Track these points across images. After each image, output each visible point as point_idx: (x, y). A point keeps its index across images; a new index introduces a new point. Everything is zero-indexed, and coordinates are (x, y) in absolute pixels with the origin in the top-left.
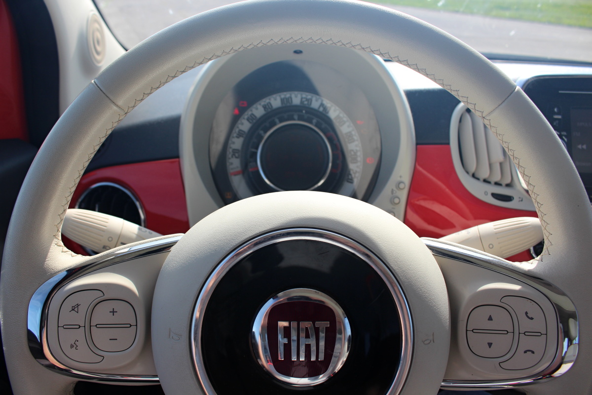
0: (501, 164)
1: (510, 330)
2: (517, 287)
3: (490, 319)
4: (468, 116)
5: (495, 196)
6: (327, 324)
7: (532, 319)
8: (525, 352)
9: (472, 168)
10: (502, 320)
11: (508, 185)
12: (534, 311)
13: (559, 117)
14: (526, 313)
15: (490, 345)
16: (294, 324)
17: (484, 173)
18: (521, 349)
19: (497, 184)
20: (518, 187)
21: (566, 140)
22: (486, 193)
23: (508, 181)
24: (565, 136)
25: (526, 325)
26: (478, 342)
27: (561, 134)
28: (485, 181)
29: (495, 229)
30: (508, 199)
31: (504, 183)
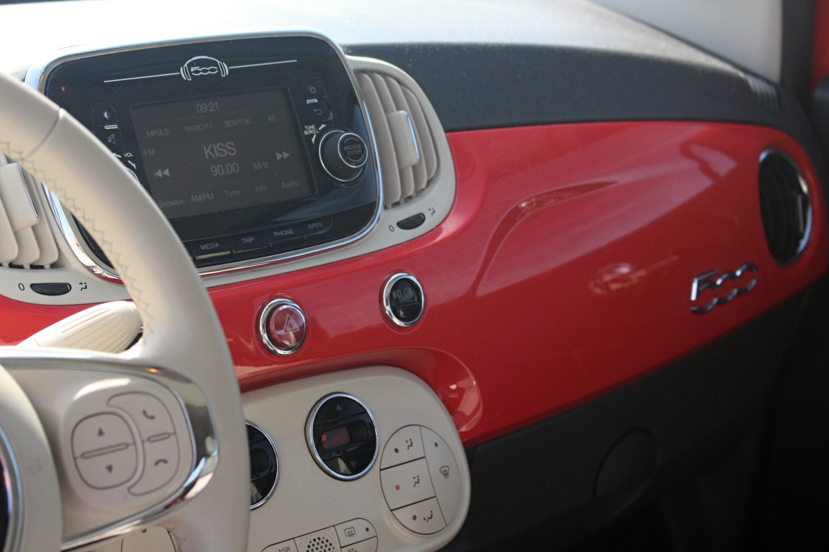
0: (34, 228)
1: (130, 441)
3: (101, 433)
5: (37, 288)
7: (152, 418)
8: (157, 463)
10: (116, 432)
11: (54, 266)
12: (153, 407)
13: (115, 127)
14: (144, 412)
15: (110, 468)
18: (151, 462)
19: (34, 267)
20: (74, 265)
21: (134, 165)
22: (21, 287)
23: (54, 258)
24: (131, 159)
25: (150, 428)
26: (94, 469)
27: (123, 156)
28: (12, 266)
29: (62, 332)
30: (62, 289)
31: (47, 263)
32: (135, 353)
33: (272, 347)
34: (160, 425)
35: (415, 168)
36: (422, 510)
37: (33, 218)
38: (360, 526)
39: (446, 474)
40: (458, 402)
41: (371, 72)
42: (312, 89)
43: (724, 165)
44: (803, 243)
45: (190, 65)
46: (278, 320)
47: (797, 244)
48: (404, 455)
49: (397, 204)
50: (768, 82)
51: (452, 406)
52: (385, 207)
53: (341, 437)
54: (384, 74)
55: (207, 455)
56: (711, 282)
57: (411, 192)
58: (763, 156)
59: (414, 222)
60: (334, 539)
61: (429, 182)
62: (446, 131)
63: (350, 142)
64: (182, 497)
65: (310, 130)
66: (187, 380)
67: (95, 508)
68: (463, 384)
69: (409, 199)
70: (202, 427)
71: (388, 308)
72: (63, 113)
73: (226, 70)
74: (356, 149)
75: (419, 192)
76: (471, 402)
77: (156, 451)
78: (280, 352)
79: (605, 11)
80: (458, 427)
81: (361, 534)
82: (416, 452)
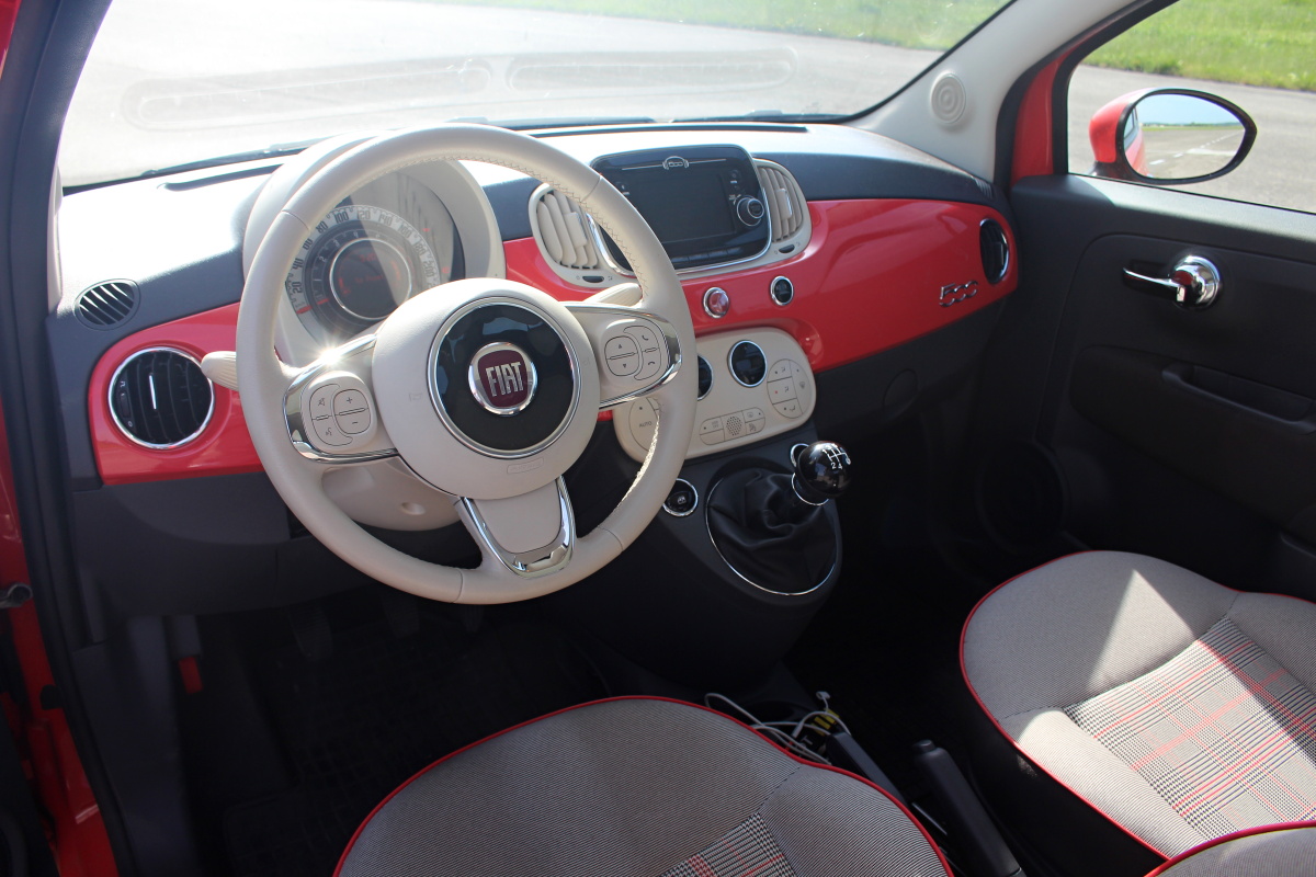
0: (585, 247)
1: (635, 351)
2: (633, 320)
3: (620, 347)
4: (543, 205)
5: (586, 279)
6: (519, 363)
7: (647, 340)
8: (649, 364)
9: (560, 256)
10: (628, 347)
11: (595, 268)
12: (647, 334)
13: (628, 193)
14: (643, 337)
15: (625, 365)
16: (497, 368)
17: (572, 260)
18: (646, 363)
19: (584, 268)
20: (606, 267)
22: (578, 278)
23: (595, 263)
25: (645, 345)
26: (617, 365)
28: (573, 267)
29: (602, 297)
30: (599, 280)
31: (591, 266)
32: (639, 306)
33: (710, 314)
34: (651, 344)
35: (789, 220)
36: (789, 405)
37: (584, 241)
38: (756, 412)
39: (803, 386)
40: (810, 348)
41: (766, 167)
42: (734, 176)
43: (960, 226)
44: (1003, 272)
45: (669, 161)
46: (714, 299)
47: (1000, 272)
48: (781, 375)
49: (779, 240)
50: (987, 182)
51: (806, 350)
52: (773, 241)
53: (745, 365)
54: (773, 169)
55: (675, 362)
56: (952, 289)
57: (787, 233)
58: (982, 222)
59: (789, 250)
60: (741, 418)
61: (797, 228)
62: (807, 200)
63: (754, 204)
64: (660, 384)
65: (732, 197)
66: (666, 321)
67: (617, 386)
68: (813, 337)
69: (785, 237)
70: (673, 350)
71: (774, 296)
72: (602, 177)
73: (687, 164)
74: (758, 208)
75: (792, 234)
76: (817, 348)
77: (649, 357)
78: (715, 316)
79: (897, 143)
80: (810, 362)
81: (756, 416)
82: (786, 374)
